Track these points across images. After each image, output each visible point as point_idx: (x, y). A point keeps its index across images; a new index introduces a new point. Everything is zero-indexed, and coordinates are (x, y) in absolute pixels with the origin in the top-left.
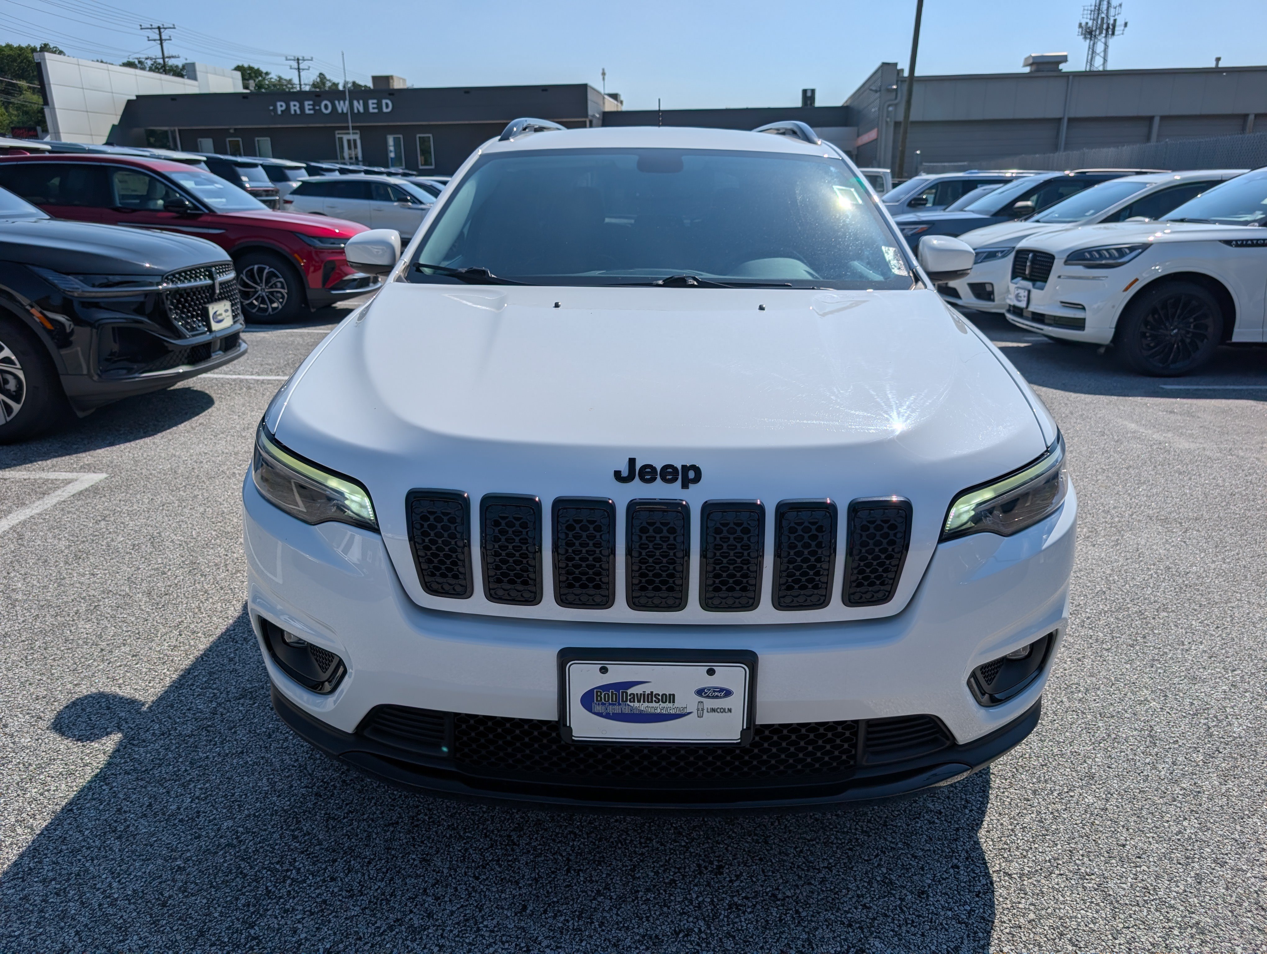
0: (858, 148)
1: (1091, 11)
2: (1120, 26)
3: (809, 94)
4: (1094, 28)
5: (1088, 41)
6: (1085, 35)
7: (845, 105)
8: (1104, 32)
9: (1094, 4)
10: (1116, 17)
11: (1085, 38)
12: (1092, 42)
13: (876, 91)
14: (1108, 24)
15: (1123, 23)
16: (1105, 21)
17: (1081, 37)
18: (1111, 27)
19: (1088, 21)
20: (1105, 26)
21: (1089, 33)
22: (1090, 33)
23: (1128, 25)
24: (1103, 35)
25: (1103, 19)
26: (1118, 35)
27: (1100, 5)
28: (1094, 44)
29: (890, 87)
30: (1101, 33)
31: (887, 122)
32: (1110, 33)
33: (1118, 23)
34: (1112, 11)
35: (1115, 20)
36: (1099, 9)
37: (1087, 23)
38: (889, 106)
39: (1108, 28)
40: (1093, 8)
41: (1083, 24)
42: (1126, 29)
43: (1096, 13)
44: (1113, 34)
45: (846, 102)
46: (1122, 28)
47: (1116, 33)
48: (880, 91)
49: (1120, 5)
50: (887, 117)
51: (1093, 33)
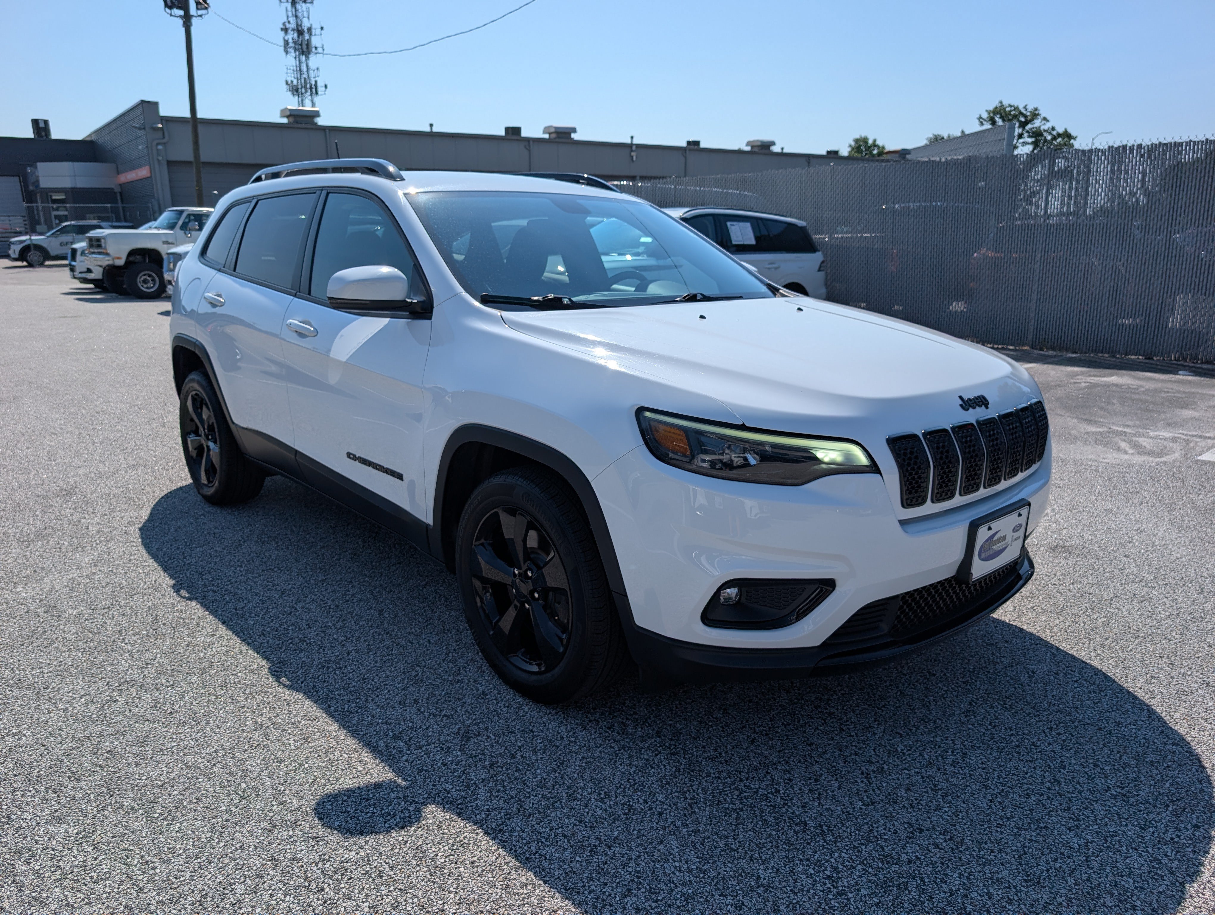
0: (121, 185)
1: (294, 71)
2: (321, 87)
3: (42, 125)
4: (300, 87)
5: (296, 97)
6: (292, 91)
7: (89, 139)
8: (309, 91)
9: (294, 65)
10: (317, 79)
11: (293, 94)
12: (300, 99)
13: (140, 129)
14: (311, 85)
15: (323, 85)
16: (308, 81)
17: (290, 93)
18: (314, 87)
19: (293, 79)
20: (308, 86)
21: (295, 90)
22: (297, 90)
23: (328, 86)
24: (309, 93)
25: (305, 79)
26: (321, 95)
27: (300, 66)
28: (302, 100)
29: (154, 126)
30: (306, 91)
31: (158, 160)
32: (314, 92)
33: (319, 84)
34: (312, 74)
35: (316, 82)
36: (300, 70)
37: (292, 82)
38: (158, 144)
39: (311, 88)
40: (295, 68)
41: (289, 82)
42: (327, 90)
43: (299, 73)
44: (317, 93)
45: (90, 135)
46: (324, 89)
47: (319, 93)
48: (144, 128)
49: (318, 69)
50: (158, 155)
51: (300, 91)
